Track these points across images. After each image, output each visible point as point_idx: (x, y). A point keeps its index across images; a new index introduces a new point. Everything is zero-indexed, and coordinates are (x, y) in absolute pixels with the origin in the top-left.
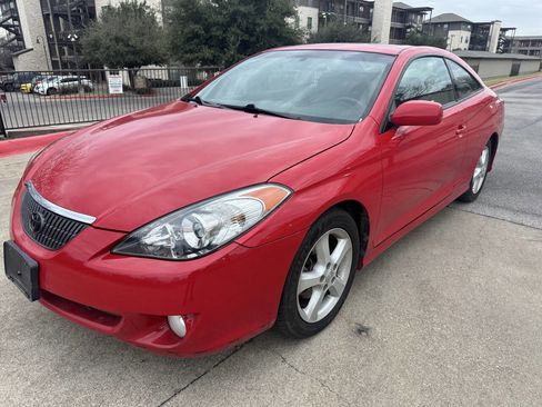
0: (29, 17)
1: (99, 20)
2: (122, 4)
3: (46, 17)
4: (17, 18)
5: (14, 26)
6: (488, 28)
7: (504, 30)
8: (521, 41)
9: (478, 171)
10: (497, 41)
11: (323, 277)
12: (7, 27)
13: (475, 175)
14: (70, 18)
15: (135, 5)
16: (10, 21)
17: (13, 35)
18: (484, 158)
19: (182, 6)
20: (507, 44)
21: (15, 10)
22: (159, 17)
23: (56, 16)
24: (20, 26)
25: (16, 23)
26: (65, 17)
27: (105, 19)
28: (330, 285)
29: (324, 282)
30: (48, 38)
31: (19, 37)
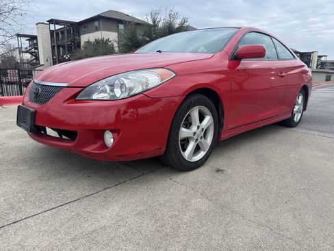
0: (44, 47)
1: (82, 48)
2: (96, 40)
3: (53, 48)
4: (37, 49)
5: (34, 52)
6: (310, 56)
7: (320, 57)
8: (331, 63)
9: (297, 107)
10: (316, 63)
11: (195, 133)
12: (31, 53)
13: (295, 110)
14: (66, 48)
15: (103, 40)
16: (33, 50)
17: (34, 57)
18: (300, 100)
19: (129, 39)
20: (322, 65)
21: (37, 44)
22: (116, 45)
23: (59, 47)
24: (38, 52)
25: (36, 51)
26: (64, 47)
27: (85, 48)
28: (199, 140)
29: (195, 137)
30: (53, 59)
31: (37, 58)
